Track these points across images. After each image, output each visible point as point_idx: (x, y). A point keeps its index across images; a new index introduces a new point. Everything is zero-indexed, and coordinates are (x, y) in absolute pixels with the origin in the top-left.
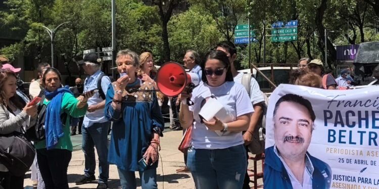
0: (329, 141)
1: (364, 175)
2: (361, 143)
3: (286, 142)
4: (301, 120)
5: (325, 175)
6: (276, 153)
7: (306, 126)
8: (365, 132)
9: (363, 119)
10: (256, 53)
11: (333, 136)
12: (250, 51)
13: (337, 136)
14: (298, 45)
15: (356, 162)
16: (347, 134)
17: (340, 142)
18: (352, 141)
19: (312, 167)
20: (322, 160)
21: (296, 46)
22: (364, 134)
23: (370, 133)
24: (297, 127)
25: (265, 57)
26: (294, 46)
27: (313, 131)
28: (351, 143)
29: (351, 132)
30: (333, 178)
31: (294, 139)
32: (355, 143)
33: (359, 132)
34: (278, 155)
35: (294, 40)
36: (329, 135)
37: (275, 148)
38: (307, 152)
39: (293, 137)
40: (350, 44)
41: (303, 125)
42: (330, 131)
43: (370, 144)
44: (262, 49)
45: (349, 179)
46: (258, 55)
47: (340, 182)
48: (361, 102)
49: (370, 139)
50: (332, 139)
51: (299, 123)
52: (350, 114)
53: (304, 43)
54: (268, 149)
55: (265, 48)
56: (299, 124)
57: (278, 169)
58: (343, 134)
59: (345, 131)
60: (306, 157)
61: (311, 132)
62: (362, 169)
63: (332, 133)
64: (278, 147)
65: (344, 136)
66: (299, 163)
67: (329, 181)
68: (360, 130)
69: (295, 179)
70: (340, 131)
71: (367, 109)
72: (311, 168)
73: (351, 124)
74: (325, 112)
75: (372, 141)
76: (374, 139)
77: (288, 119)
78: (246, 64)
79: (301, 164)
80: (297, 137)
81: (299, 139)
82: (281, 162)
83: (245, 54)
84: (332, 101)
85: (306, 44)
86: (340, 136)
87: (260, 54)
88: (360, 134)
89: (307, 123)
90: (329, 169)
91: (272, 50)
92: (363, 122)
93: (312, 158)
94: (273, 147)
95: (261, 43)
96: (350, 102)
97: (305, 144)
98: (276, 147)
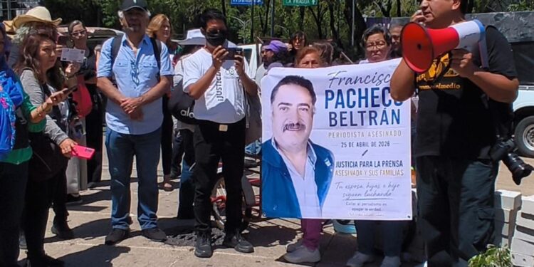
0: (331, 125)
1: (366, 159)
2: (362, 125)
3: (287, 131)
4: (302, 104)
5: (328, 164)
6: (274, 146)
7: (307, 110)
8: (365, 112)
9: (363, 98)
10: (261, 20)
11: (334, 119)
12: (252, 16)
13: (338, 118)
14: (319, 12)
15: (358, 145)
16: (347, 116)
17: (342, 125)
18: (354, 123)
19: (315, 156)
20: (325, 147)
21: (316, 13)
22: (364, 114)
23: (370, 112)
24: (298, 112)
25: (273, 26)
26: (314, 14)
27: (314, 116)
28: (352, 125)
29: (351, 113)
30: (335, 165)
31: (295, 127)
32: (356, 125)
33: (359, 112)
34: (275, 148)
35: (313, 6)
36: (331, 119)
37: (273, 141)
38: (309, 140)
39: (293, 125)
40: (384, 17)
41: (303, 109)
42: (330, 113)
43: (371, 124)
44: (270, 15)
45: (352, 164)
46: (264, 22)
47: (343, 169)
48: (361, 78)
49: (371, 118)
50: (333, 122)
51: (299, 107)
52: (351, 93)
53: (326, 9)
54: (266, 142)
55: (273, 13)
56: (300, 109)
57: (277, 165)
58: (344, 115)
59: (346, 112)
60: (308, 145)
61: (312, 117)
62: (363, 153)
63: (333, 116)
64: (276, 139)
65: (345, 118)
66: (301, 153)
67: (331, 170)
68: (360, 109)
69: (296, 172)
70: (341, 113)
71: (367, 86)
72: (313, 158)
73: (351, 104)
74: (327, 92)
75: (373, 120)
76: (374, 118)
77: (287, 104)
78: (247, 36)
79: (303, 155)
80: (298, 124)
81: (300, 126)
82: (281, 157)
83: (244, 19)
84: (334, 78)
85: (328, 11)
86: (342, 119)
87: (267, 21)
88: (360, 114)
89: (307, 107)
90: (332, 156)
91: (283, 16)
92: (363, 101)
93: (314, 146)
94: (270, 140)
95: (268, 6)
96: (351, 80)
97: (306, 131)
98: (275, 140)
